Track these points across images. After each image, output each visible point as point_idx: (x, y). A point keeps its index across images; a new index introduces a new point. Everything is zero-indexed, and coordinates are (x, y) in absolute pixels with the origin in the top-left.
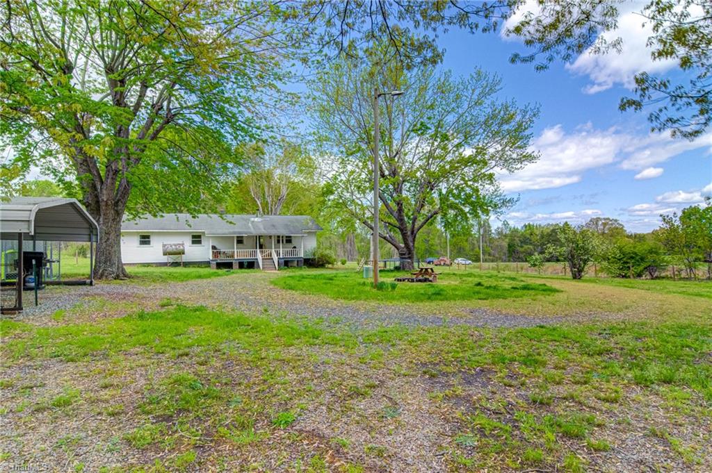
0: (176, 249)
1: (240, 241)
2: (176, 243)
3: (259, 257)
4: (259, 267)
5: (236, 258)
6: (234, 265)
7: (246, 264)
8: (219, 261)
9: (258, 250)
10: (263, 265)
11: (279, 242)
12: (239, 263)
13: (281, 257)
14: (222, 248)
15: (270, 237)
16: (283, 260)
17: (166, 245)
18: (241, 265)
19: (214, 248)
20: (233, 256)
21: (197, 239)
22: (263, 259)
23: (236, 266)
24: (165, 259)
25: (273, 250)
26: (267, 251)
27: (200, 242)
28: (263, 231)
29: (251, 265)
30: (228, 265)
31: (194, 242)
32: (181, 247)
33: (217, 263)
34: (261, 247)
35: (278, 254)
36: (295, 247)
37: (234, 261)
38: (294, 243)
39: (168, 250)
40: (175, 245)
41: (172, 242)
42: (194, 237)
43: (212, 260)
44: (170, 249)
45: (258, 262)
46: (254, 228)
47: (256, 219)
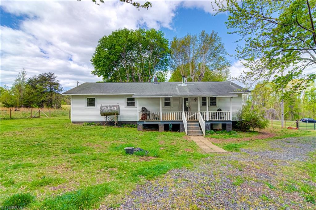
0: (111, 110)
1: (167, 102)
2: (112, 105)
3: (185, 119)
4: (184, 130)
5: (161, 120)
6: (159, 127)
7: (171, 127)
8: (145, 123)
9: (184, 113)
10: (188, 128)
11: (204, 104)
12: (165, 125)
13: (208, 120)
14: (152, 110)
15: (196, 99)
16: (210, 123)
17: (103, 106)
18: (167, 127)
19: (144, 109)
20: (159, 119)
21: (131, 101)
22: (188, 122)
23: (161, 128)
24: (102, 119)
25: (199, 112)
26: (193, 114)
27: (133, 104)
28: (188, 93)
29: (176, 127)
30: (154, 127)
31: (128, 104)
32: (116, 109)
33: (144, 125)
34: (186, 109)
35: (204, 117)
36: (220, 110)
37: (159, 123)
38: (220, 105)
39: (104, 111)
40: (111, 107)
41: (108, 104)
42: (129, 99)
43: (139, 122)
44: (106, 110)
45: (183, 125)
46: (180, 91)
47: (183, 85)
